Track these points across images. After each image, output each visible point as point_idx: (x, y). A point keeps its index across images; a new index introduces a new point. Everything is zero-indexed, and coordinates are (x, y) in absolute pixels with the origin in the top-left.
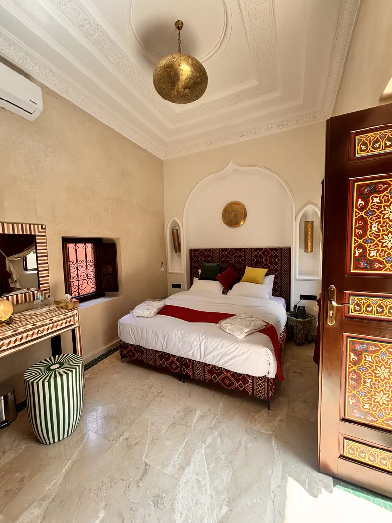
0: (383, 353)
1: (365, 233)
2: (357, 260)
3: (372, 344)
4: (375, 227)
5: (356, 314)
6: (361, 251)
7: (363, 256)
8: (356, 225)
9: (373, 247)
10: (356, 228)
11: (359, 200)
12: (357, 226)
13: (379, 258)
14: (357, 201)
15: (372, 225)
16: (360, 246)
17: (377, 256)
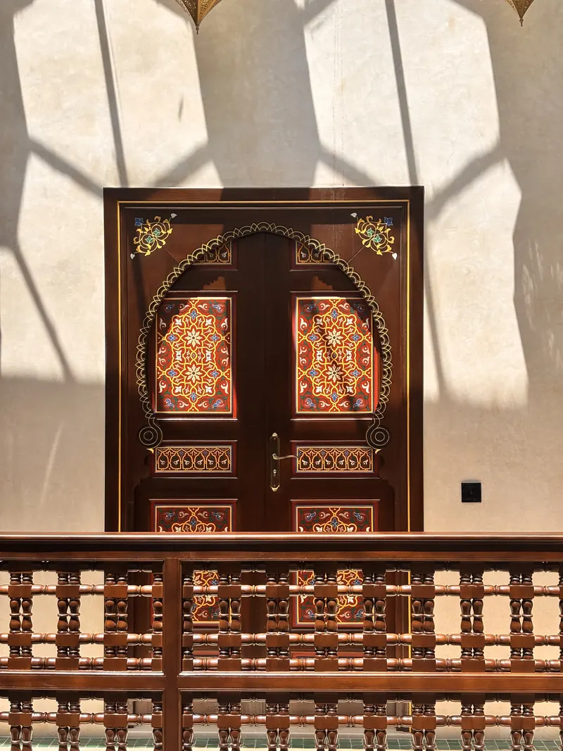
0: (335, 520)
1: (309, 363)
2: (303, 398)
3: (322, 510)
4: (319, 356)
5: (304, 471)
6: (306, 386)
7: (308, 392)
8: (299, 352)
9: (318, 380)
10: (299, 356)
11: (302, 320)
12: (301, 353)
13: (324, 395)
14: (300, 321)
15: (316, 353)
16: (305, 380)
17: (323, 393)
